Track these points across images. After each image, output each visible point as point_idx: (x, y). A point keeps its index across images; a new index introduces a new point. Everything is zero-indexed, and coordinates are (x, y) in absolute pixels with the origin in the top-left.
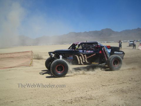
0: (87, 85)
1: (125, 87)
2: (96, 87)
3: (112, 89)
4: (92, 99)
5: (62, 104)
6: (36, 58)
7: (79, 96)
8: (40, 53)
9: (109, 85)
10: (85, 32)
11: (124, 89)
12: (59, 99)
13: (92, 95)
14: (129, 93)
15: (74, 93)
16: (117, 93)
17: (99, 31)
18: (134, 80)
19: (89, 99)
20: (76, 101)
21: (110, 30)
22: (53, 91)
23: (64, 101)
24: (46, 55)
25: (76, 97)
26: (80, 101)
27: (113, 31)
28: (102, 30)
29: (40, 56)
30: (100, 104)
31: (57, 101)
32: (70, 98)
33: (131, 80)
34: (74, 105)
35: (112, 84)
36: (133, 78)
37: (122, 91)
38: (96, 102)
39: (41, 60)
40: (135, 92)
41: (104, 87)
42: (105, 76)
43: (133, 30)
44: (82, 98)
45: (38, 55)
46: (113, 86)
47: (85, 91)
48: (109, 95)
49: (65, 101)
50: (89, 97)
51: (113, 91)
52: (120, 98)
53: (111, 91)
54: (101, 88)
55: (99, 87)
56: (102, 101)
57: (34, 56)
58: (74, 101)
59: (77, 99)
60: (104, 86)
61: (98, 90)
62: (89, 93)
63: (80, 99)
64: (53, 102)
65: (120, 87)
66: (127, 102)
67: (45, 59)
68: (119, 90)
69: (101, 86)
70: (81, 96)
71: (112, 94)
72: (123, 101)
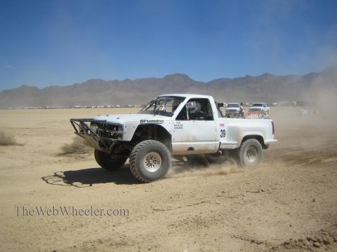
1: (204, 211)
2: (138, 214)
3: (175, 218)
4: (125, 244)
7: (94, 237)
8: (10, 128)
9: (169, 209)
10: (127, 80)
11: (203, 216)
12: (44, 247)
13: (127, 234)
14: (213, 227)
15: (83, 230)
16: (186, 226)
17: (160, 79)
18: (226, 194)
19: (118, 245)
21: (185, 77)
22: (30, 227)
23: (55, 251)
24: (25, 135)
25: (86, 240)
26: (95, 249)
27: (192, 80)
28: (167, 76)
29: (7, 136)
32: (72, 245)
33: (220, 194)
35: (178, 205)
36: (226, 190)
37: (197, 221)
38: (134, 250)
39: (10, 147)
40: (227, 222)
41: (157, 213)
42: (162, 187)
43: (235, 79)
44: (100, 242)
45: (3, 134)
46: (179, 210)
47: (111, 224)
48: (168, 231)
50: (118, 240)
51: (177, 224)
52: (192, 239)
53: (173, 223)
54: (150, 216)
55: (144, 213)
56: (149, 247)
59: (89, 245)
60: (158, 210)
61: (143, 222)
62: (119, 229)
63: (96, 244)
65: (194, 212)
66: (207, 247)
67: (21, 145)
68: (191, 219)
69: (151, 211)
70: (100, 238)
71: (174, 229)
72: (197, 247)
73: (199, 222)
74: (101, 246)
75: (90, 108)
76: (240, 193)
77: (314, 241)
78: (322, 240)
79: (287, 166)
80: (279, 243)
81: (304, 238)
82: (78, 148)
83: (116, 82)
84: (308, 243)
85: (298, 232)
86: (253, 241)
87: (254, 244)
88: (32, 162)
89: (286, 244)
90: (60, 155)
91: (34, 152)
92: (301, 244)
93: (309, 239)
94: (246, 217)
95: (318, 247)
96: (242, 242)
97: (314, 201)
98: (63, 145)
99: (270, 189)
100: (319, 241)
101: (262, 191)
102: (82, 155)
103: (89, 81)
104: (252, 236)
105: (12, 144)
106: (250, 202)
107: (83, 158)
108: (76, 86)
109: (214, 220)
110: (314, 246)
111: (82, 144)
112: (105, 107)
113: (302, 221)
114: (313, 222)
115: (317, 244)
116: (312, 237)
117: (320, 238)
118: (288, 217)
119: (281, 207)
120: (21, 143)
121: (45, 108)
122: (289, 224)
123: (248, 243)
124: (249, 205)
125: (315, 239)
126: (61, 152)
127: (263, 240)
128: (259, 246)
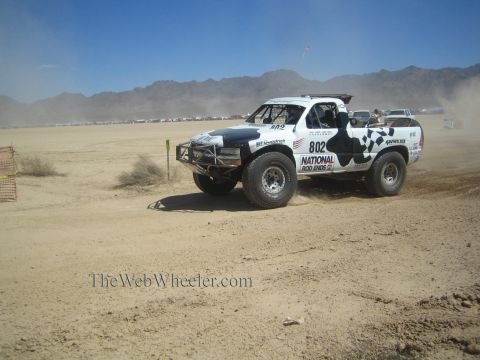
0: (196, 258)
1: (313, 261)
2: (222, 265)
3: (274, 269)
4: (203, 304)
5: (104, 325)
6: (31, 171)
7: (162, 296)
8: (49, 153)
9: (266, 257)
10: (210, 81)
11: (311, 267)
12: (95, 309)
13: (206, 291)
14: (324, 281)
16: (288, 280)
17: (256, 79)
18: (346, 238)
19: (194, 305)
20: (150, 311)
22: (77, 283)
23: (110, 313)
24: (69, 161)
25: (151, 298)
26: (163, 311)
28: (266, 74)
29: (43, 164)
30: (227, 320)
31: (87, 317)
32: (132, 305)
33: (337, 237)
34: (142, 325)
35: (278, 252)
36: (345, 231)
37: (303, 274)
38: (216, 312)
39: (50, 178)
40: (344, 275)
41: (247, 264)
42: (257, 229)
44: (171, 301)
45: (38, 161)
46: (280, 259)
48: (262, 287)
49: (115, 315)
50: (194, 299)
51: (276, 277)
52: (295, 298)
53: (269, 277)
55: (231, 264)
56: (236, 308)
57: (23, 164)
58: (143, 314)
59: (155, 306)
60: (249, 259)
63: (165, 304)
64: (73, 319)
65: (300, 262)
66: (314, 308)
67: (63, 175)
68: (294, 271)
69: (240, 260)
70: (170, 297)
71: (271, 285)
72: (301, 307)
73: (305, 275)
74: (171, 307)
75: (158, 121)
76: (365, 235)
77: (464, 299)
78: (474, 297)
79: (435, 198)
80: (415, 302)
81: (450, 294)
82: (140, 178)
83: (194, 83)
84: (455, 301)
85: (443, 287)
86: (378, 300)
87: (379, 303)
88: (79, 198)
89: (423, 302)
90: (116, 188)
91: (82, 185)
92: (445, 302)
93: (456, 297)
94: (372, 267)
95: (468, 306)
96: (363, 301)
97: (469, 246)
98: (119, 174)
99: (408, 230)
100: (470, 298)
101: (397, 233)
102: (146, 187)
103: (155, 84)
104: (377, 293)
105: (51, 174)
106: (379, 247)
107: (147, 191)
108: (137, 90)
109: (327, 272)
110: (463, 305)
111: (146, 172)
112: (179, 120)
113: (450, 273)
114: (465, 274)
115: (467, 302)
116: (461, 294)
117: (472, 295)
118: (430, 267)
119: (421, 254)
120: (64, 172)
121: (96, 124)
122: (431, 276)
123: (372, 302)
124: (375, 253)
125: (465, 297)
126: (118, 183)
127: (393, 298)
128: (388, 306)
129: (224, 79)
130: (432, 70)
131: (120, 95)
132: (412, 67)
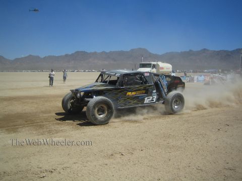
10: (104, 53)
17: (127, 52)
21: (145, 50)
27: (150, 53)
28: (132, 50)
43: (181, 52)
103: (76, 52)
108: (67, 56)
129: (111, 52)
130: (214, 51)
131: (58, 57)
132: (205, 49)
